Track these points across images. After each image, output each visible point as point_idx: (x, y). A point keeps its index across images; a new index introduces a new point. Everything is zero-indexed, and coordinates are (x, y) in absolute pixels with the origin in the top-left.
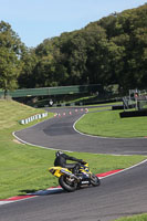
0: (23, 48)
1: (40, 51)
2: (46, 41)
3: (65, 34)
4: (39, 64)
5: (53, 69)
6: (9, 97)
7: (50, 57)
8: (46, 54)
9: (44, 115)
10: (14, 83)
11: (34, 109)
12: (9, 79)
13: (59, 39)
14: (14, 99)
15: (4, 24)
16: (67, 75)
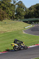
0: (26, 8)
1: (30, 9)
2: (32, 6)
3: (37, 4)
4: (30, 12)
5: (34, 13)
6: (22, 21)
7: (33, 10)
8: (32, 9)
9: (31, 26)
10: (23, 17)
11: (28, 24)
12: (22, 16)
13: (35, 5)
14: (23, 21)
15: (21, 2)
16: (37, 15)
